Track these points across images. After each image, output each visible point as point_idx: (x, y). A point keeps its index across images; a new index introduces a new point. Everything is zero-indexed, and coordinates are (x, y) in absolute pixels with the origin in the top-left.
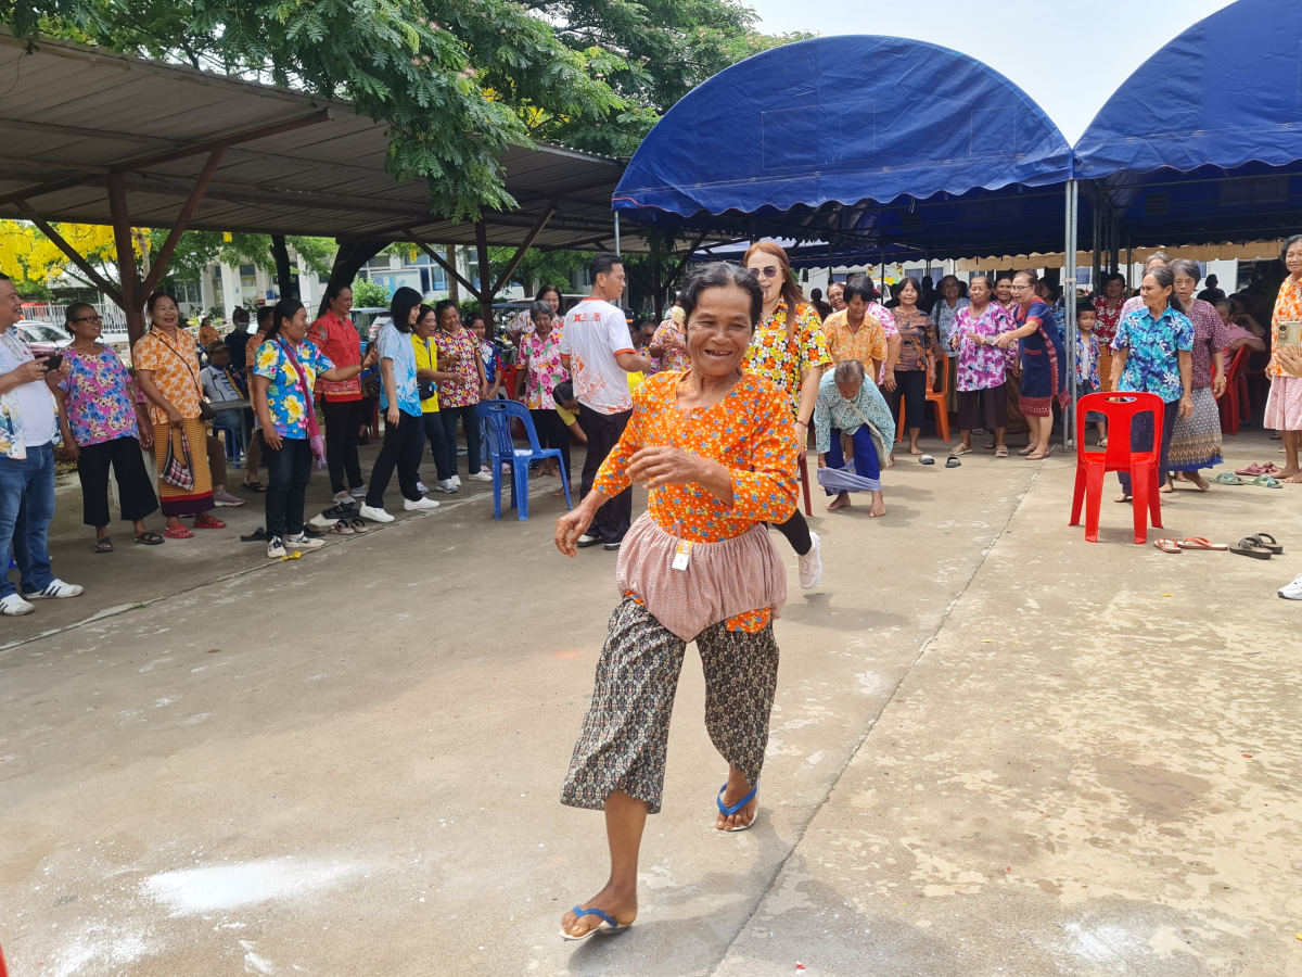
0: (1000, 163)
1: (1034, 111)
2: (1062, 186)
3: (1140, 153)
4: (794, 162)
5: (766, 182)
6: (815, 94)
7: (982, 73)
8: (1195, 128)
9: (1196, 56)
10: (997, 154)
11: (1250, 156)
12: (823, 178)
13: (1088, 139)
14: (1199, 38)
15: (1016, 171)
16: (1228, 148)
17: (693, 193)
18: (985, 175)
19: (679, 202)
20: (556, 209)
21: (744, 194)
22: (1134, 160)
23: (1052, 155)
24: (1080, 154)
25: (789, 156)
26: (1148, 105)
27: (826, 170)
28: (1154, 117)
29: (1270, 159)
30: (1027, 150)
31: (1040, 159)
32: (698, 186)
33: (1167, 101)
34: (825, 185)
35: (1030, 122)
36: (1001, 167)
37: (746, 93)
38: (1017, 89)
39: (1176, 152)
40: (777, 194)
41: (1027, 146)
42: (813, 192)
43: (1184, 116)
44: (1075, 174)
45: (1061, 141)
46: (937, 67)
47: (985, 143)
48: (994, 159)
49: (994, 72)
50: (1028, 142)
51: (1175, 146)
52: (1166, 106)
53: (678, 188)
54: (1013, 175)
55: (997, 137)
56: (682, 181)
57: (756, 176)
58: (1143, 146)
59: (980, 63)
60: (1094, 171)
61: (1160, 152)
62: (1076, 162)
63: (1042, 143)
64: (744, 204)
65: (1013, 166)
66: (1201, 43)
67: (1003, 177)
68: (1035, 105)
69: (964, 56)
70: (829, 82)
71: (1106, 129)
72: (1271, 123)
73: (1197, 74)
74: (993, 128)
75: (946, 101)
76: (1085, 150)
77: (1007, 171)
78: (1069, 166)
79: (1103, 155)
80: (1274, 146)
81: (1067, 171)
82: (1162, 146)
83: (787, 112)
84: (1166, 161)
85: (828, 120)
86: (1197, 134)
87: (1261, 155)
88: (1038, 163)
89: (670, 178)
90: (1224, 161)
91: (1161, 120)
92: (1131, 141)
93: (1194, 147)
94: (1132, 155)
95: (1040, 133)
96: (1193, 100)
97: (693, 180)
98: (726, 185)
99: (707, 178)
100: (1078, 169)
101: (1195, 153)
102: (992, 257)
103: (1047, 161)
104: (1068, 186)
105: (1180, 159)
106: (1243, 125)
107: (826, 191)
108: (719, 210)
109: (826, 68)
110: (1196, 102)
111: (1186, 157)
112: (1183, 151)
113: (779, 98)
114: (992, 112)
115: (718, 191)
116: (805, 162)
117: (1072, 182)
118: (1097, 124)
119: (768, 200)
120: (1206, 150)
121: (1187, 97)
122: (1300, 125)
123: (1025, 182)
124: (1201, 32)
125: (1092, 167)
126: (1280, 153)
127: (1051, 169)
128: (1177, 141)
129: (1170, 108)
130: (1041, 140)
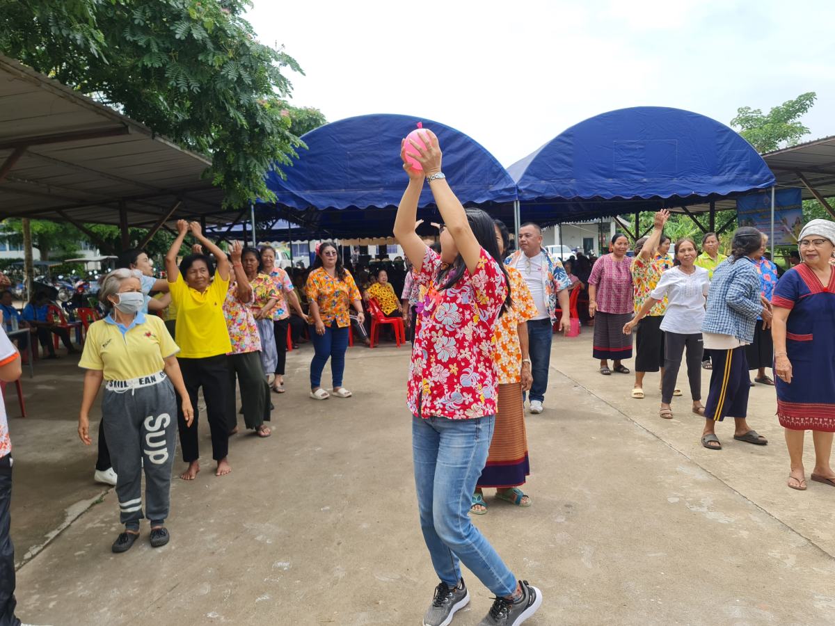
0: (481, 189)
1: (497, 164)
2: (513, 202)
3: (548, 189)
4: (368, 182)
5: (351, 192)
6: (379, 145)
7: (469, 142)
8: (571, 178)
9: (570, 144)
10: (479, 184)
11: (595, 194)
12: (386, 192)
13: (523, 181)
14: (571, 136)
15: (489, 194)
16: (587, 189)
17: (304, 196)
18: (474, 195)
19: (296, 201)
20: (181, 201)
21: (337, 198)
22: (545, 192)
23: (507, 187)
24: (521, 187)
25: (365, 178)
26: (550, 166)
27: (386, 188)
28: (553, 172)
29: (604, 195)
30: (495, 183)
31: (502, 188)
32: (308, 192)
33: (558, 165)
34: (386, 196)
35: (495, 170)
36: (482, 191)
37: (337, 140)
38: (488, 152)
39: (563, 189)
40: (358, 199)
41: (494, 182)
42: (380, 199)
43: (566, 172)
44: (519, 197)
45: (510, 180)
46: (447, 136)
47: (473, 178)
48: (478, 187)
49: (475, 142)
50: (494, 180)
51: (563, 186)
53: (296, 192)
54: (488, 196)
55: (479, 175)
56: (298, 189)
57: (345, 189)
58: (549, 185)
59: (468, 137)
60: (528, 196)
61: (556, 189)
62: (519, 191)
64: (338, 204)
65: (488, 191)
66: (572, 138)
67: (483, 197)
68: (497, 161)
69: (460, 133)
70: (386, 139)
71: (531, 176)
72: (603, 178)
73: (571, 152)
74: (477, 171)
75: (451, 155)
76: (523, 185)
77: (485, 194)
78: (516, 193)
79: (531, 188)
80: (605, 189)
81: (515, 195)
82: (557, 186)
83: (363, 154)
84: (559, 193)
85: (388, 160)
86: (573, 181)
87: (600, 193)
88: (501, 191)
89: (290, 187)
90: (586, 195)
91: (556, 174)
92: (543, 182)
93: (571, 187)
94: (544, 189)
95: (500, 175)
96: (569, 165)
97: (306, 189)
98: (326, 193)
99: (314, 188)
100: (520, 195)
101: (572, 190)
102: (367, 238)
103: (505, 190)
105: (566, 193)
106: (592, 178)
107: (387, 199)
108: (323, 207)
109: (385, 131)
110: (571, 166)
111: (568, 192)
112: (567, 189)
113: (358, 145)
114: (476, 163)
115: (321, 196)
116: (374, 182)
117: (517, 201)
118: (527, 173)
119: (353, 202)
120: (576, 189)
121: (566, 163)
122: (616, 180)
123: (495, 199)
124: (571, 133)
125: (526, 194)
126: (608, 193)
127: (507, 194)
128: (563, 184)
129: (559, 168)
130: (500, 179)
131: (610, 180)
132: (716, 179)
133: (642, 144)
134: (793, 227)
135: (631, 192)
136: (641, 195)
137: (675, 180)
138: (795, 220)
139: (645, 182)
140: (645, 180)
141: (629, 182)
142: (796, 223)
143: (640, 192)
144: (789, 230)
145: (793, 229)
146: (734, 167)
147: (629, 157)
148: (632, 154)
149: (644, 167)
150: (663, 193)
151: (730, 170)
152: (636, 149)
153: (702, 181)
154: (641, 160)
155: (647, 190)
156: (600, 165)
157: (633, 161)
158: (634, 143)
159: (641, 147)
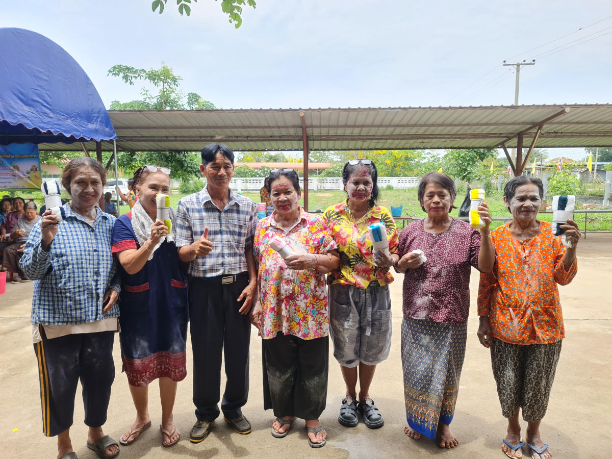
11: (19, 120)
122: (33, 110)
126: (28, 122)
131: (26, 108)
132: (91, 126)
134: (27, 173)
135: (45, 126)
136: (52, 130)
137: (69, 122)
138: (31, 168)
139: (52, 117)
140: (52, 115)
141: (41, 114)
142: (32, 170)
143: (51, 127)
144: (22, 176)
145: (28, 175)
146: (98, 117)
147: (40, 86)
148: (41, 83)
149: (50, 101)
150: (65, 132)
151: (96, 120)
152: (42, 80)
153: (84, 126)
154: (48, 92)
155: (55, 126)
156: (19, 88)
157: (43, 92)
158: (41, 72)
159: (47, 78)
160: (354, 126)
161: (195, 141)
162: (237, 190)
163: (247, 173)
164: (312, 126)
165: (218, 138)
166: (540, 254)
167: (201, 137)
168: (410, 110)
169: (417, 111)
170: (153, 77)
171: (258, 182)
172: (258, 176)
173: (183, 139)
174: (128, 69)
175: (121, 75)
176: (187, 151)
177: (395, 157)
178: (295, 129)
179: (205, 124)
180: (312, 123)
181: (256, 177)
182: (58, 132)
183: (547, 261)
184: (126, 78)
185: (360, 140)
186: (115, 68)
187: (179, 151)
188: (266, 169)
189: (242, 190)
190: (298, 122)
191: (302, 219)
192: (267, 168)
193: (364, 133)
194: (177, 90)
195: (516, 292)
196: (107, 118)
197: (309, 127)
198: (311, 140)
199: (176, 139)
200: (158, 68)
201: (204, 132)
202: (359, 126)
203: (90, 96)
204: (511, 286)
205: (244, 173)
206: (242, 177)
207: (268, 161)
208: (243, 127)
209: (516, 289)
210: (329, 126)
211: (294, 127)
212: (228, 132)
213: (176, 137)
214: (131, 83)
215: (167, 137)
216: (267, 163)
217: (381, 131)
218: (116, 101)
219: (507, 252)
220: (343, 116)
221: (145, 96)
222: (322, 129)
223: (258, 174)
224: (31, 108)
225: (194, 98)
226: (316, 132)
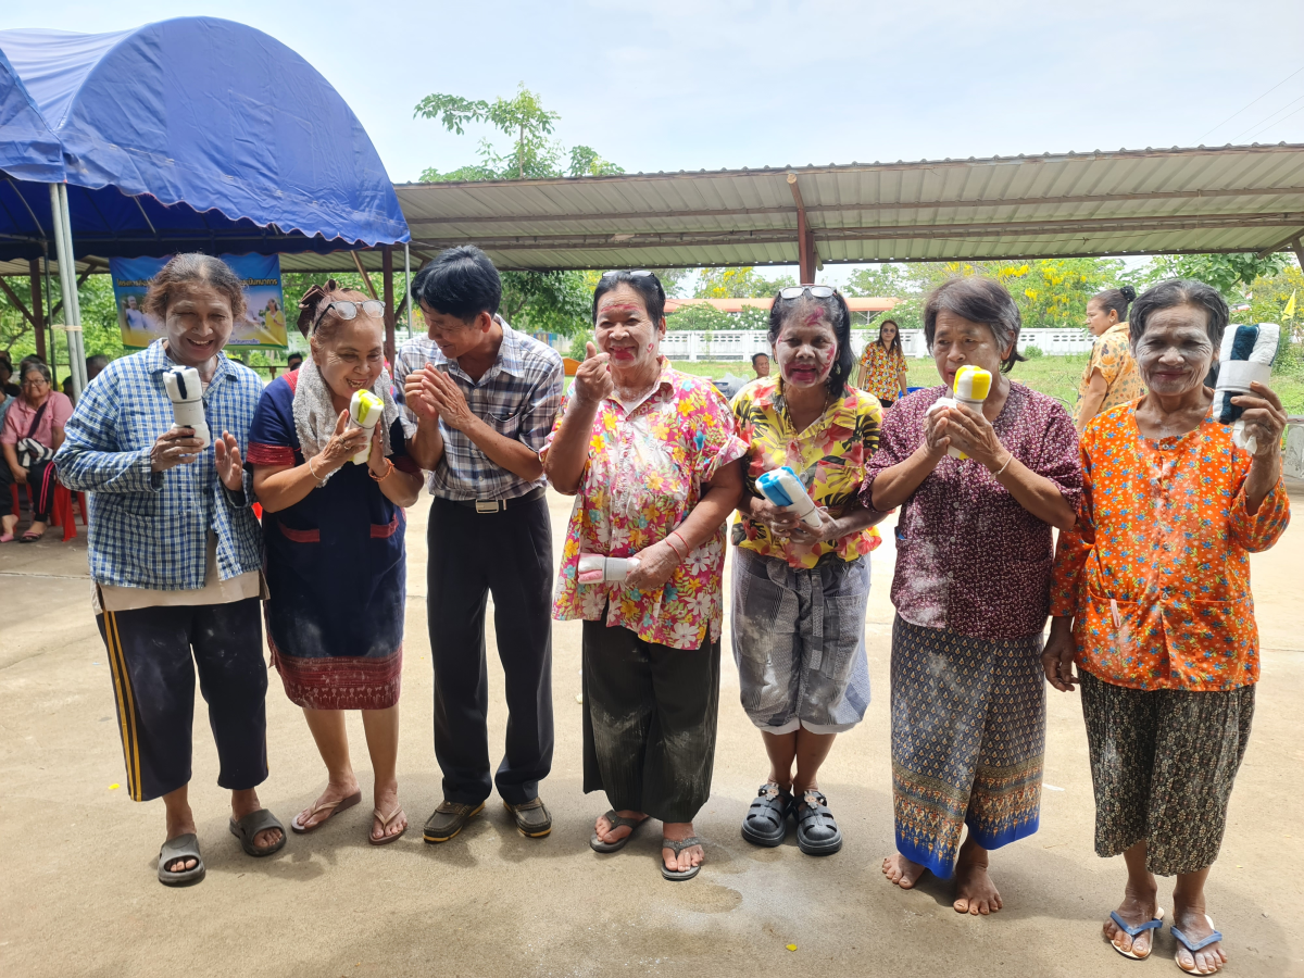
3: (126, 169)
8: (167, 154)
9: (156, 66)
11: (212, 204)
13: (72, 131)
14: (156, 45)
16: (195, 188)
22: (121, 177)
23: (41, 139)
24: (72, 149)
26: (123, 108)
28: (131, 126)
29: (226, 210)
31: (28, 139)
33: (140, 111)
39: (155, 178)
43: (156, 136)
44: (68, 176)
45: (41, 121)
51: (154, 170)
52: (137, 116)
58: (126, 160)
60: (94, 180)
61: (142, 173)
62: (68, 159)
63: (22, 115)
66: (156, 50)
71: (86, 121)
72: (220, 172)
73: (160, 89)
76: (74, 143)
78: (60, 161)
79: (93, 158)
80: (225, 197)
81: (58, 168)
82: (143, 167)
84: (149, 186)
86: (169, 162)
87: (221, 205)
88: (27, 145)
90: (197, 203)
91: (137, 134)
92: (113, 148)
93: (170, 178)
94: (119, 169)
95: (12, 99)
96: (158, 118)
100: (72, 170)
101: (172, 184)
103: (36, 145)
104: (55, 191)
105: (160, 188)
106: (203, 166)
110: (162, 121)
111: (165, 187)
112: (161, 179)
117: (60, 186)
118: (77, 113)
120: (179, 184)
121: (154, 113)
122: (240, 183)
123: (9, 168)
124: (157, 40)
125: (85, 171)
126: (231, 206)
127: (42, 159)
128: (154, 164)
129: (144, 121)
130: (16, 110)
131: (228, 179)
132: (358, 216)
133: (268, 114)
134: (261, 315)
135: (264, 214)
136: (280, 224)
137: (314, 207)
138: (266, 304)
139: (280, 198)
140: (279, 193)
141: (257, 191)
142: (268, 309)
143: (277, 217)
144: (251, 320)
145: (262, 319)
146: (373, 198)
147: (255, 135)
148: (257, 129)
149: (275, 164)
150: (306, 227)
151: (369, 203)
152: (259, 121)
153: (344, 215)
154: (270, 147)
155: (285, 215)
156: (212, 138)
157: (259, 146)
158: (257, 107)
159: (269, 119)
160: (918, 205)
161: (575, 246)
162: (688, 357)
163: (710, 320)
164: (820, 207)
165: (619, 238)
166: (1198, 472)
167: (585, 237)
168: (1046, 160)
169: (1066, 164)
170: (502, 116)
171: (734, 339)
172: (733, 326)
173: (552, 243)
174: (453, 101)
175: (441, 114)
176: (563, 269)
177: (1050, 282)
178: (784, 214)
179: (591, 209)
180: (819, 199)
181: (729, 328)
182: (291, 227)
183: (1215, 490)
184: (449, 119)
185: (934, 236)
186: (427, 100)
187: (547, 270)
188: (751, 312)
189: (698, 357)
190: (788, 198)
191: (663, 384)
192: (754, 309)
193: (942, 219)
194: (550, 140)
195: (1128, 563)
196: (392, 199)
197: (813, 208)
198: (821, 239)
199: (536, 242)
200: (511, 96)
201: (591, 226)
202: (928, 205)
203: (357, 155)
204: (1120, 548)
205: (704, 320)
206: (699, 329)
207: (759, 296)
208: (671, 214)
209: (1129, 556)
210: (858, 206)
211: (780, 209)
212: (640, 225)
213: (535, 238)
214: (459, 130)
215: (517, 238)
216: (758, 299)
217: (982, 215)
218: (430, 169)
219: (1121, 467)
220: (888, 178)
221: (486, 157)
222: (845, 213)
223: (734, 323)
224: (237, 178)
225: (584, 155)
226: (832, 220)
